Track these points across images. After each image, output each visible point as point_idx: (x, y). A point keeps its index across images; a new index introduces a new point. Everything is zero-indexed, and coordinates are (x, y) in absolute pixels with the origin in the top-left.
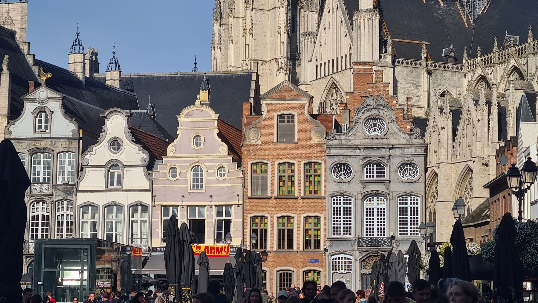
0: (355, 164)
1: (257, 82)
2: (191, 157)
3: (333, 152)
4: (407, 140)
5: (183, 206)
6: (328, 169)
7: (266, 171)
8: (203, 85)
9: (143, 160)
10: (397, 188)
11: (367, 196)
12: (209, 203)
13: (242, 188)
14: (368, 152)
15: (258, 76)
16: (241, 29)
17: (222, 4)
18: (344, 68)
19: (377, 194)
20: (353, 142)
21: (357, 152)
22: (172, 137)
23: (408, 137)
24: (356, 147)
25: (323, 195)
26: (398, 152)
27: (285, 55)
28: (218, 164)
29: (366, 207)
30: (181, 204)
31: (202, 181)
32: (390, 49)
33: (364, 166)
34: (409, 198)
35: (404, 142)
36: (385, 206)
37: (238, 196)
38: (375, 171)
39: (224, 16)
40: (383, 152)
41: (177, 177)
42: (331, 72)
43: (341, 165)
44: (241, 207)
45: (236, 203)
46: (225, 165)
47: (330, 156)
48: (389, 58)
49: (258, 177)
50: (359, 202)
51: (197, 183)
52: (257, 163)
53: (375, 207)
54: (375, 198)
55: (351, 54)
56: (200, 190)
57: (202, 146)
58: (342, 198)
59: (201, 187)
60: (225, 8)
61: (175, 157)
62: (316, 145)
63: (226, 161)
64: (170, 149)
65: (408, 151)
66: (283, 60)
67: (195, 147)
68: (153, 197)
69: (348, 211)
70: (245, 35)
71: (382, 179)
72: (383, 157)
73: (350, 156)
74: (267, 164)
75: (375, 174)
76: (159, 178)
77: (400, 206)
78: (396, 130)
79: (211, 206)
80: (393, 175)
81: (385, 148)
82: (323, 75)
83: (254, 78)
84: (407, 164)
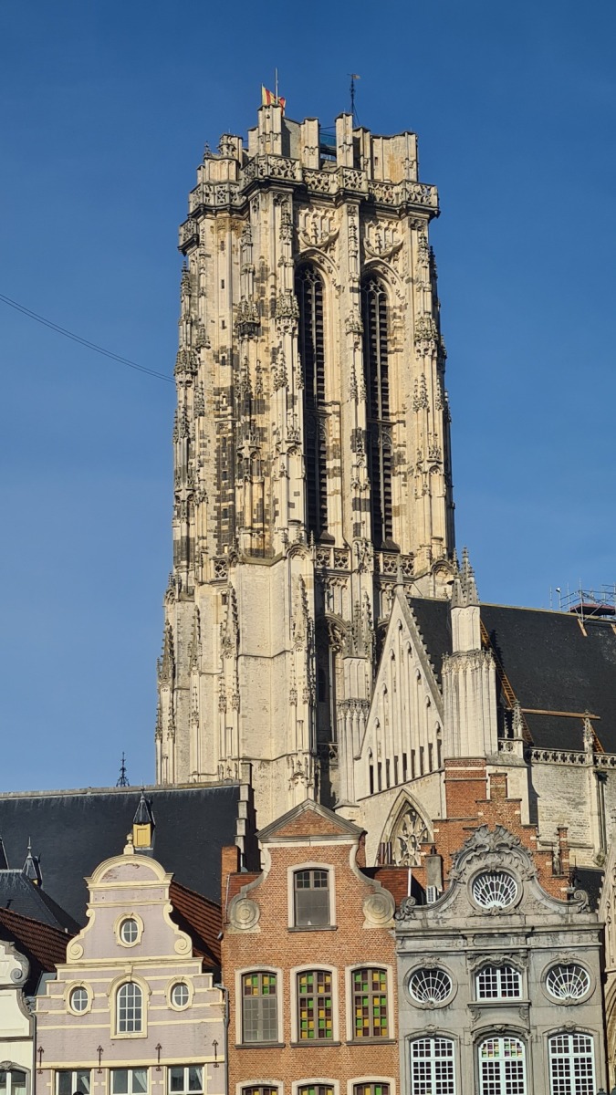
0: (457, 969)
1: (250, 803)
2: (116, 964)
3: (411, 945)
4: (562, 916)
5: (100, 1069)
6: (401, 982)
7: (273, 989)
8: (140, 813)
9: (16, 974)
10: (546, 1018)
11: (483, 1036)
12: (155, 1062)
13: (222, 1027)
14: (481, 944)
15: (251, 791)
16: (216, 697)
17: (175, 648)
18: (427, 770)
19: (504, 1032)
20: (450, 924)
21: (460, 944)
22: (76, 923)
23: (563, 910)
24: (457, 934)
25: (392, 1036)
26: (543, 941)
27: (306, 747)
28: (171, 978)
29: (482, 1060)
30: (96, 1064)
31: (139, 1014)
32: (518, 730)
33: (475, 973)
34: (571, 1038)
35: (556, 920)
36: (522, 1057)
37: (216, 1044)
38: (499, 982)
39: (181, 671)
40: (513, 943)
41: (88, 1008)
42: (401, 781)
43: (427, 972)
44: (222, 1067)
45: (212, 1059)
46: (188, 978)
47: (404, 955)
48: (518, 749)
49: (256, 1003)
50: (468, 1050)
51: (130, 1018)
52: (254, 974)
53: (502, 1059)
54: (501, 1041)
55: (439, 742)
56: (135, 1034)
57: (138, 940)
58: (432, 1042)
59: (138, 1028)
60: (182, 655)
61: (82, 965)
62: (374, 931)
63: (190, 970)
64: (73, 948)
65: (565, 940)
66: (302, 758)
67: (124, 943)
68: (38, 1052)
69: (445, 1069)
70: (223, 709)
71: (514, 999)
72: (514, 953)
73: (445, 953)
74: (273, 975)
75: (499, 990)
76: (50, 1012)
77: (553, 1056)
78: (539, 897)
79: (158, 1067)
80: (536, 989)
81: (516, 934)
82: (384, 787)
83: (244, 795)
84: (564, 967)
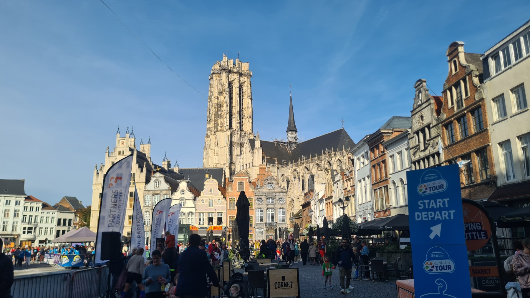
0: (264, 198)
2: (209, 196)
3: (257, 194)
4: (281, 190)
5: (206, 213)
6: (255, 200)
7: (234, 201)
8: (207, 172)
9: (192, 197)
10: (278, 206)
11: (268, 209)
12: (215, 212)
13: (226, 207)
14: (268, 194)
18: (250, 166)
19: (271, 208)
20: (263, 191)
21: (265, 194)
22: (203, 189)
23: (281, 189)
24: (264, 193)
25: (253, 209)
26: (278, 194)
27: (228, 162)
28: (218, 199)
29: (267, 212)
30: (205, 212)
31: (212, 204)
32: (265, 160)
33: (267, 199)
34: (282, 209)
35: (280, 191)
36: (274, 212)
37: (225, 209)
38: (271, 200)
39: (207, 149)
40: (273, 194)
41: (204, 203)
42: (246, 168)
43: (259, 199)
44: (226, 213)
45: (224, 211)
46: (220, 199)
47: (256, 196)
48: (265, 164)
49: (231, 203)
50: (265, 211)
51: (211, 205)
52: (231, 198)
53: (271, 212)
54: (271, 209)
55: (253, 162)
56: (212, 207)
57: (212, 192)
58: (260, 210)
61: (203, 196)
62: (251, 192)
63: (221, 197)
64: (202, 193)
65: (281, 194)
66: (227, 164)
67: (210, 193)
68: (196, 210)
69: (262, 214)
70: (215, 155)
71: (273, 203)
72: (273, 196)
73: (262, 196)
74: (234, 198)
75: (271, 202)
76: (198, 203)
77: (279, 212)
78: (277, 187)
79: (216, 213)
80: (276, 202)
81: (274, 193)
83: (224, 170)
84: (281, 198)
